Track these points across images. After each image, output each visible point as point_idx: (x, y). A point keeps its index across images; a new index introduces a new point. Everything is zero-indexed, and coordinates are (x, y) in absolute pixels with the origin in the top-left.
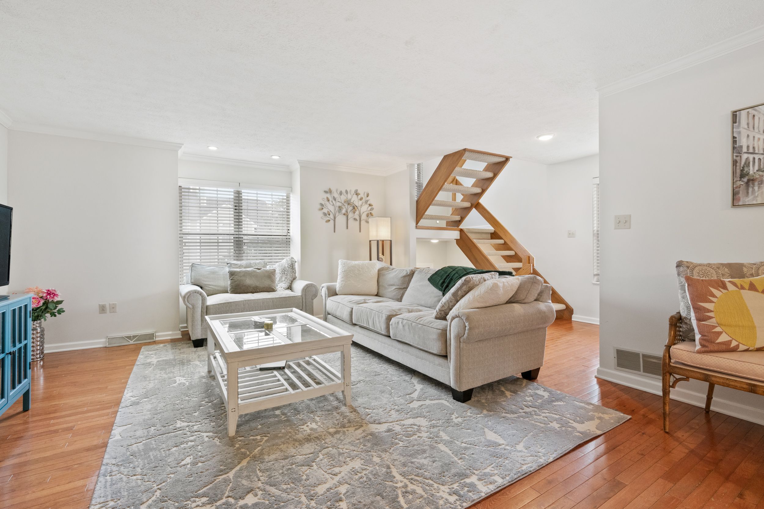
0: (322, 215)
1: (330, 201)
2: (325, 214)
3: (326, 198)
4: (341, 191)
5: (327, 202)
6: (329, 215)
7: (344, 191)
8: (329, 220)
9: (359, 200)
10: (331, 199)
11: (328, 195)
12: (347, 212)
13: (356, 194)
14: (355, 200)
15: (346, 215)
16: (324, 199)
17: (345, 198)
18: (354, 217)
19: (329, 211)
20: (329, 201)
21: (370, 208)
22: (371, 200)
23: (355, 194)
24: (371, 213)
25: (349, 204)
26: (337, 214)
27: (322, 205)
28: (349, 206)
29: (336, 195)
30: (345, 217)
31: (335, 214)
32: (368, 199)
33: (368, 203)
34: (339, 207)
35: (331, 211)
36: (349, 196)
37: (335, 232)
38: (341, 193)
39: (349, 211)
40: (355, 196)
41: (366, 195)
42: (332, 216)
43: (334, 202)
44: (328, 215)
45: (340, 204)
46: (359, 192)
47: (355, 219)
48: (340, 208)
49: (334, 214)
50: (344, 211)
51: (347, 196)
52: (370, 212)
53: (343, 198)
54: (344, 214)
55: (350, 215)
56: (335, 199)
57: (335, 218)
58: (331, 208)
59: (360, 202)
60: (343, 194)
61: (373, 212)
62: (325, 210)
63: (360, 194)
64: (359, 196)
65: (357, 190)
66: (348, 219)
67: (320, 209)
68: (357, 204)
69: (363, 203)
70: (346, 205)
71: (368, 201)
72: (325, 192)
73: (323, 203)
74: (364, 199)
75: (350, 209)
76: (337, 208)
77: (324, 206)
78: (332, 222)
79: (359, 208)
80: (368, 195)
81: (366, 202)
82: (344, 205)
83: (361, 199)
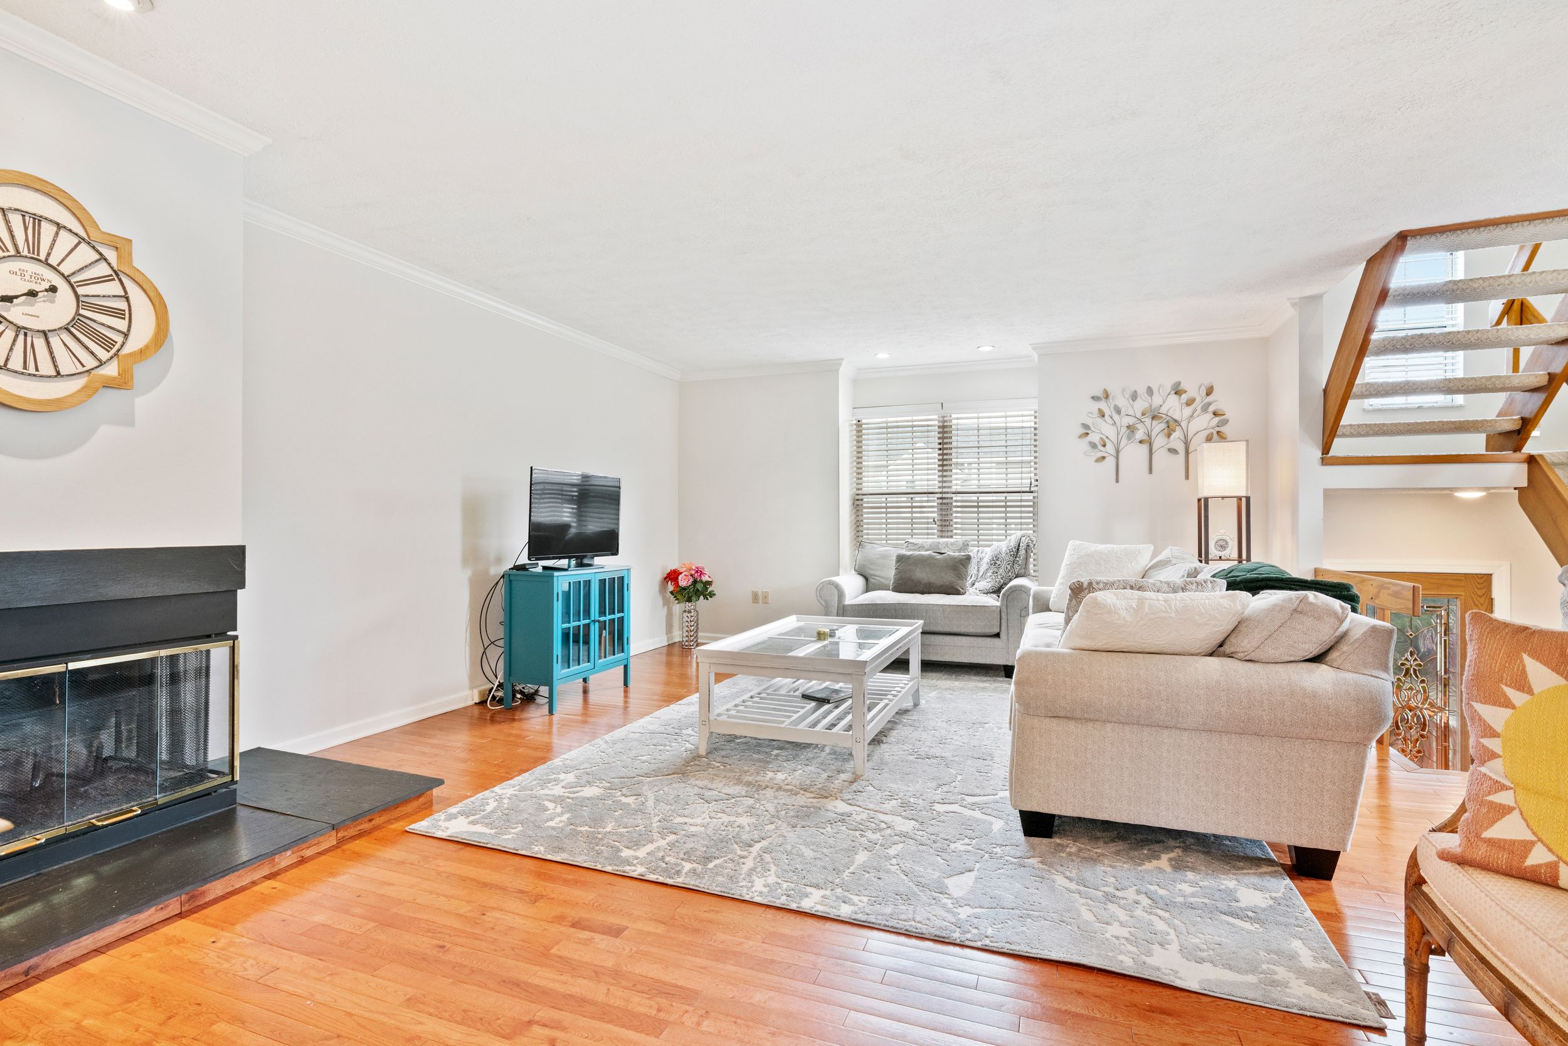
0: (1087, 447)
1: (1107, 417)
2: (1093, 446)
3: (1096, 411)
4: (1136, 392)
5: (1100, 420)
6: (1104, 446)
7: (1142, 390)
8: (1104, 458)
9: (1184, 405)
10: (1107, 413)
11: (1102, 405)
12: (1149, 436)
13: (1176, 393)
14: (1173, 407)
15: (1148, 441)
16: (1092, 414)
17: (1146, 405)
18: (1169, 446)
19: (1104, 437)
20: (1103, 416)
21: (1217, 419)
22: (1220, 400)
23: (1173, 392)
24: (1218, 432)
25: (1153, 418)
26: (1124, 442)
27: (1085, 426)
28: (1155, 422)
29: (1122, 402)
30: (1145, 448)
31: (1119, 443)
32: (1209, 399)
33: (1212, 409)
34: (1128, 427)
35: (1107, 437)
36: (1157, 400)
37: (1117, 481)
38: (1134, 396)
39: (1154, 434)
40: (1173, 398)
41: (1203, 391)
42: (1110, 448)
43: (1116, 417)
44: (1100, 447)
45: (1131, 421)
46: (1183, 386)
47: (1172, 451)
48: (1131, 431)
49: (1115, 443)
50: (1140, 434)
51: (1150, 401)
52: (1218, 429)
53: (1141, 405)
54: (1141, 442)
55: (1159, 442)
56: (1118, 411)
57: (1118, 452)
58: (1109, 431)
59: (1188, 411)
60: (1139, 398)
61: (1224, 429)
62: (1094, 437)
63: (1186, 392)
64: (1184, 397)
65: (1179, 384)
66: (1154, 450)
67: (1080, 437)
68: (1177, 417)
69: (1195, 410)
70: (1148, 421)
71: (1209, 404)
72: (1093, 398)
73: (1089, 422)
74: (1198, 400)
75: (1158, 427)
76: (1124, 429)
77: (1092, 428)
78: (1110, 462)
79: (1183, 424)
80: (1209, 392)
81: (1205, 409)
82: (1143, 420)
83: (1190, 402)
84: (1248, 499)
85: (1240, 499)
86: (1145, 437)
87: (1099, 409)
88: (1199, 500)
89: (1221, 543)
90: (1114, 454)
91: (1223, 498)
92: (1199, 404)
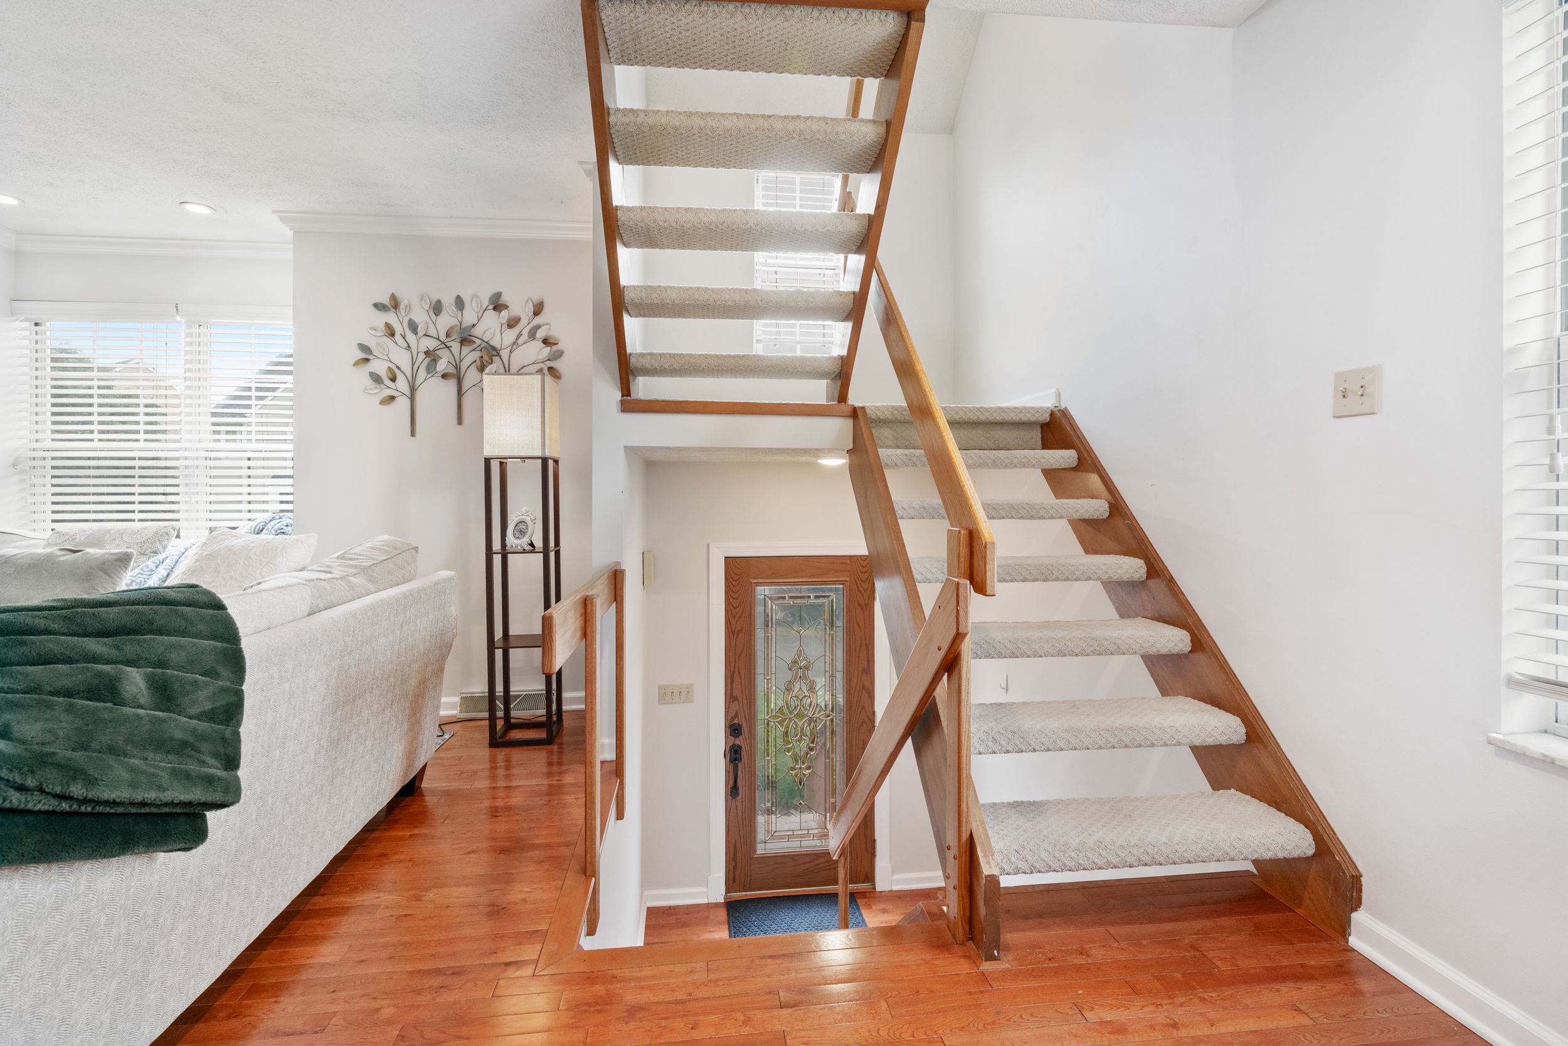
0: (367, 381)
1: (398, 337)
2: (376, 379)
3: (382, 326)
4: (439, 302)
5: (387, 340)
6: (393, 379)
7: (448, 301)
8: (392, 398)
9: (506, 327)
10: (398, 330)
11: (391, 318)
12: (458, 368)
13: (495, 309)
14: (490, 327)
15: (456, 376)
16: (375, 330)
17: (455, 322)
19: (393, 367)
20: (393, 334)
21: (548, 350)
22: (550, 323)
23: (491, 307)
24: (550, 369)
25: (464, 342)
26: (422, 374)
27: (364, 348)
28: (465, 350)
29: (420, 316)
30: (452, 385)
31: (414, 377)
32: (538, 320)
33: (540, 334)
34: (427, 353)
35: (398, 367)
36: (469, 317)
37: (413, 434)
38: (437, 308)
39: (464, 365)
40: (491, 314)
41: (531, 309)
42: (402, 384)
43: (411, 337)
44: (388, 382)
45: (431, 344)
46: (505, 299)
48: (432, 356)
49: (410, 376)
50: (442, 366)
51: (460, 318)
52: (549, 364)
53: (446, 321)
54: (444, 376)
55: (471, 378)
56: (413, 327)
57: (413, 389)
58: (402, 359)
59: (510, 335)
60: (443, 311)
61: (558, 365)
62: (379, 367)
63: (507, 307)
64: (504, 314)
65: (499, 295)
66: (464, 390)
67: (356, 364)
68: (496, 343)
69: (520, 335)
70: (455, 346)
71: (538, 327)
72: (376, 305)
73: (371, 343)
74: (524, 321)
75: (470, 356)
76: (422, 356)
77: (376, 352)
78: (403, 403)
79: (505, 354)
80: (538, 310)
81: (532, 335)
82: (448, 344)
83: (512, 323)
86: (452, 370)
87: (387, 324)
89: (522, 526)
90: (409, 395)
91: (523, 458)
92: (524, 326)
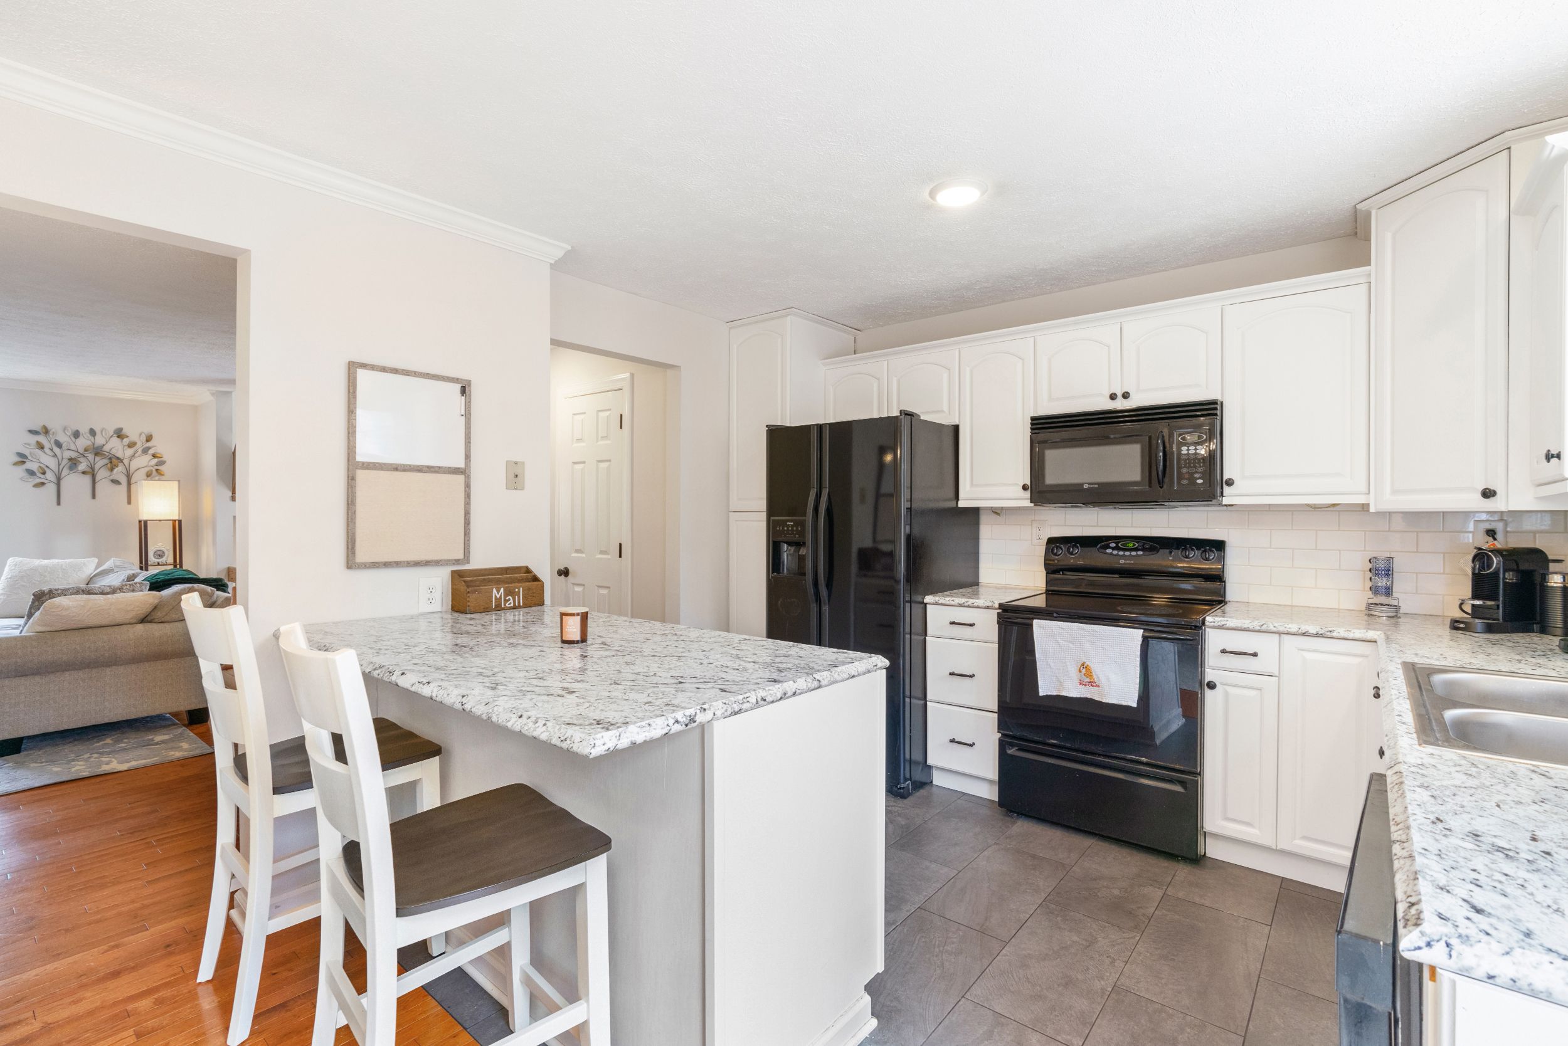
0: (24, 474)
1: (46, 450)
2: (31, 473)
3: (34, 443)
4: (77, 431)
5: (39, 452)
6: (44, 473)
7: (84, 431)
8: (43, 484)
9: (126, 447)
10: (47, 445)
11: (41, 439)
12: (92, 468)
13: (118, 437)
14: (115, 447)
15: (92, 473)
16: (29, 445)
17: (89, 443)
18: (112, 478)
19: (42, 465)
20: (42, 448)
21: (155, 461)
22: (158, 446)
23: (115, 435)
24: (157, 470)
25: (96, 454)
26: (65, 472)
27: (20, 455)
28: (97, 458)
29: (63, 438)
30: (87, 479)
31: (60, 473)
32: (149, 444)
33: (151, 452)
34: (70, 459)
35: (47, 466)
36: (99, 440)
37: (58, 504)
38: (76, 434)
39: (97, 467)
40: (115, 440)
41: (144, 438)
42: (50, 476)
43: (57, 450)
44: (39, 475)
45: (73, 455)
46: (125, 431)
47: (116, 482)
48: (73, 463)
49: (57, 473)
50: (82, 467)
51: (92, 440)
52: (157, 467)
53: (83, 443)
54: (84, 473)
55: (102, 474)
56: (59, 445)
57: (59, 479)
58: (52, 463)
59: (129, 452)
60: (81, 436)
61: (162, 468)
62: (32, 466)
63: (127, 437)
64: (126, 440)
65: (121, 429)
66: (97, 480)
67: (16, 464)
68: (120, 455)
69: (136, 452)
70: (91, 457)
71: (149, 448)
72: (30, 431)
73: (26, 452)
74: (139, 444)
75: (100, 462)
76: (65, 462)
77: (30, 458)
78: (51, 488)
79: (126, 462)
80: (149, 438)
81: (145, 452)
82: (86, 455)
83: (131, 445)
84: (180, 522)
85: (175, 521)
86: (88, 469)
87: (37, 442)
88: (140, 522)
89: (159, 552)
90: (56, 482)
91: (160, 520)
92: (139, 447)
